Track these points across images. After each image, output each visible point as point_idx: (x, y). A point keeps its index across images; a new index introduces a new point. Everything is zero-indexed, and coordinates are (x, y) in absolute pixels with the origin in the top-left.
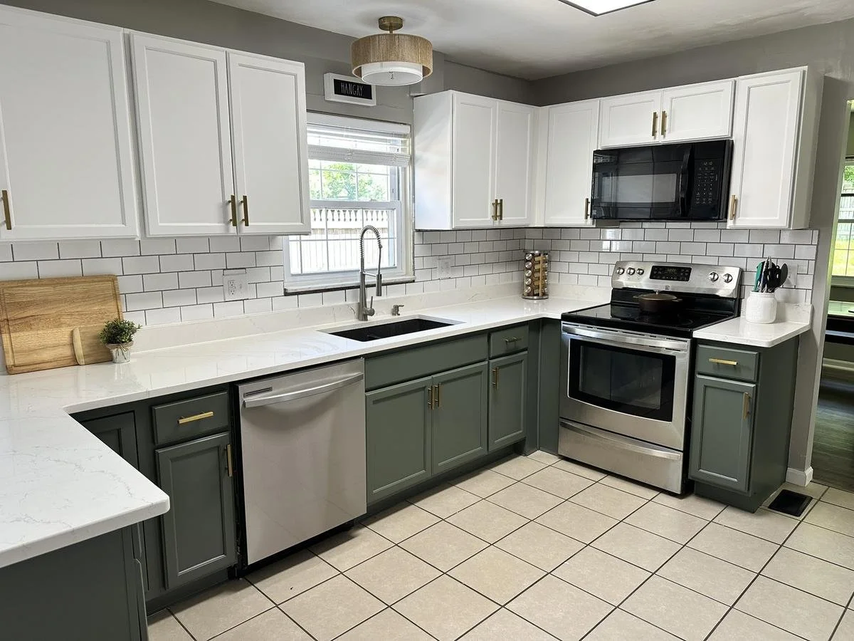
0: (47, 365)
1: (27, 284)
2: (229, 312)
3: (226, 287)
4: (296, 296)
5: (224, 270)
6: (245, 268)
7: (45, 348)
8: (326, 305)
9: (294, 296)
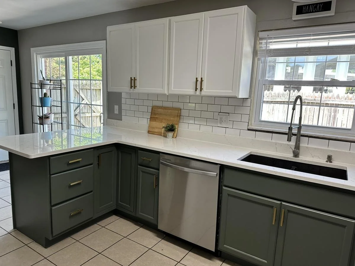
0: (156, 133)
1: (160, 108)
2: (219, 131)
3: (219, 120)
4: (255, 132)
5: (219, 112)
6: (229, 113)
7: (157, 128)
8: (273, 141)
9: (253, 132)
